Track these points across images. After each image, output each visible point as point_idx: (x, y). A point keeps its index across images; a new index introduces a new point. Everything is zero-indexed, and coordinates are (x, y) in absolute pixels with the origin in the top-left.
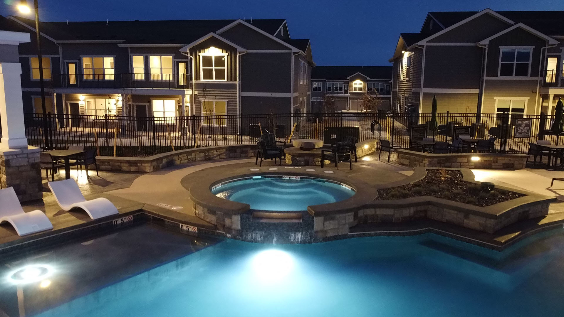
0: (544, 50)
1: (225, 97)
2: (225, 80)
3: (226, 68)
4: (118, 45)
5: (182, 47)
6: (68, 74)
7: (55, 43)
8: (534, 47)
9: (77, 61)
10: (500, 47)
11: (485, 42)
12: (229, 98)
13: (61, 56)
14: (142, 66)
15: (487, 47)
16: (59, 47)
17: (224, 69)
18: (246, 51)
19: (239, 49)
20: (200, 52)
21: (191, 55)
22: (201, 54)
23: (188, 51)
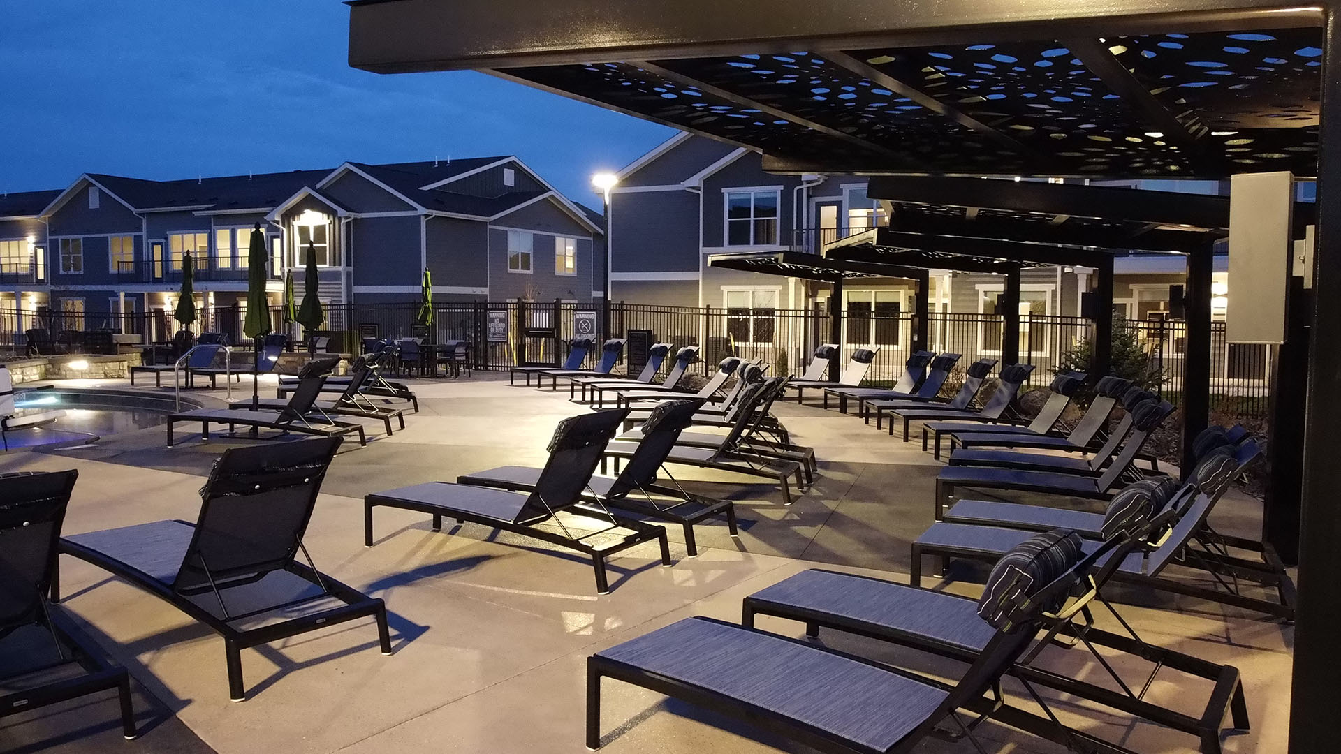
0: (800, 192)
1: (327, 294)
2: (327, 266)
3: (327, 245)
4: (193, 212)
5: (268, 213)
6: (153, 262)
7: (134, 213)
8: (782, 187)
9: (163, 241)
10: (723, 190)
11: (695, 182)
12: (331, 296)
13: (144, 233)
14: (228, 245)
15: (701, 193)
16: (142, 220)
17: (326, 247)
18: (352, 215)
19: (341, 212)
20: (294, 220)
21: (284, 225)
22: (297, 223)
23: (280, 219)
